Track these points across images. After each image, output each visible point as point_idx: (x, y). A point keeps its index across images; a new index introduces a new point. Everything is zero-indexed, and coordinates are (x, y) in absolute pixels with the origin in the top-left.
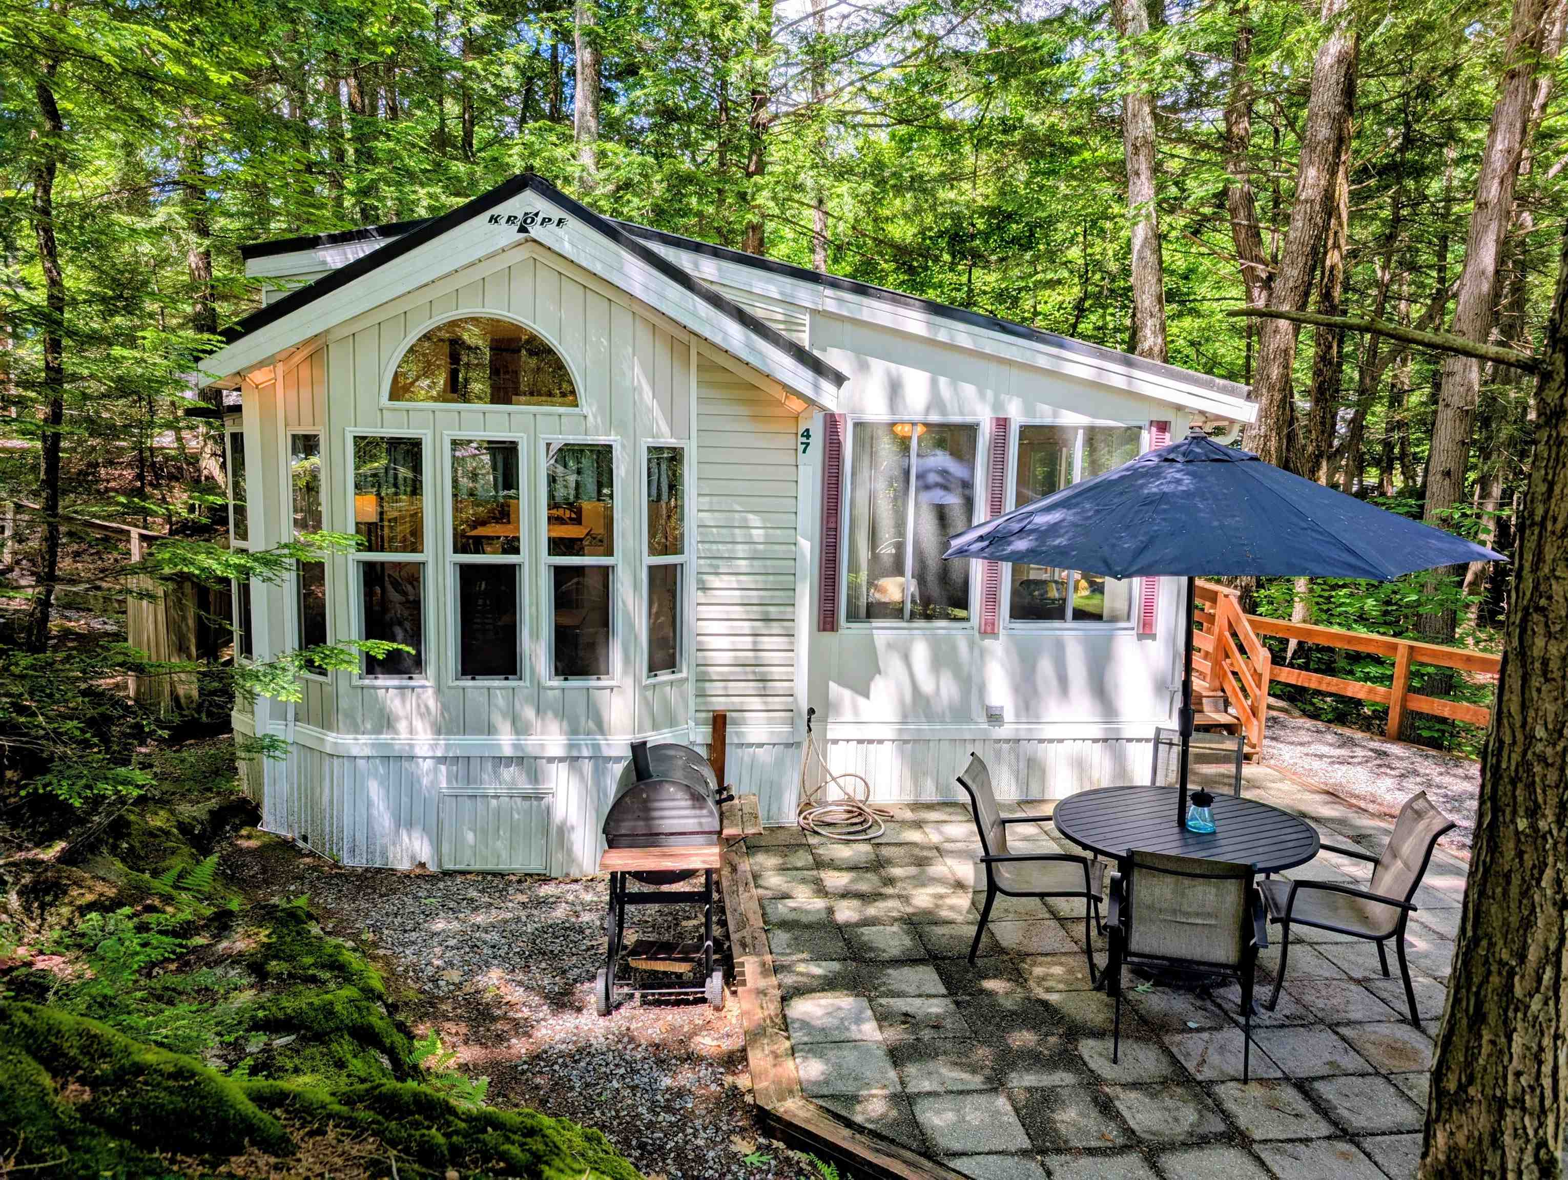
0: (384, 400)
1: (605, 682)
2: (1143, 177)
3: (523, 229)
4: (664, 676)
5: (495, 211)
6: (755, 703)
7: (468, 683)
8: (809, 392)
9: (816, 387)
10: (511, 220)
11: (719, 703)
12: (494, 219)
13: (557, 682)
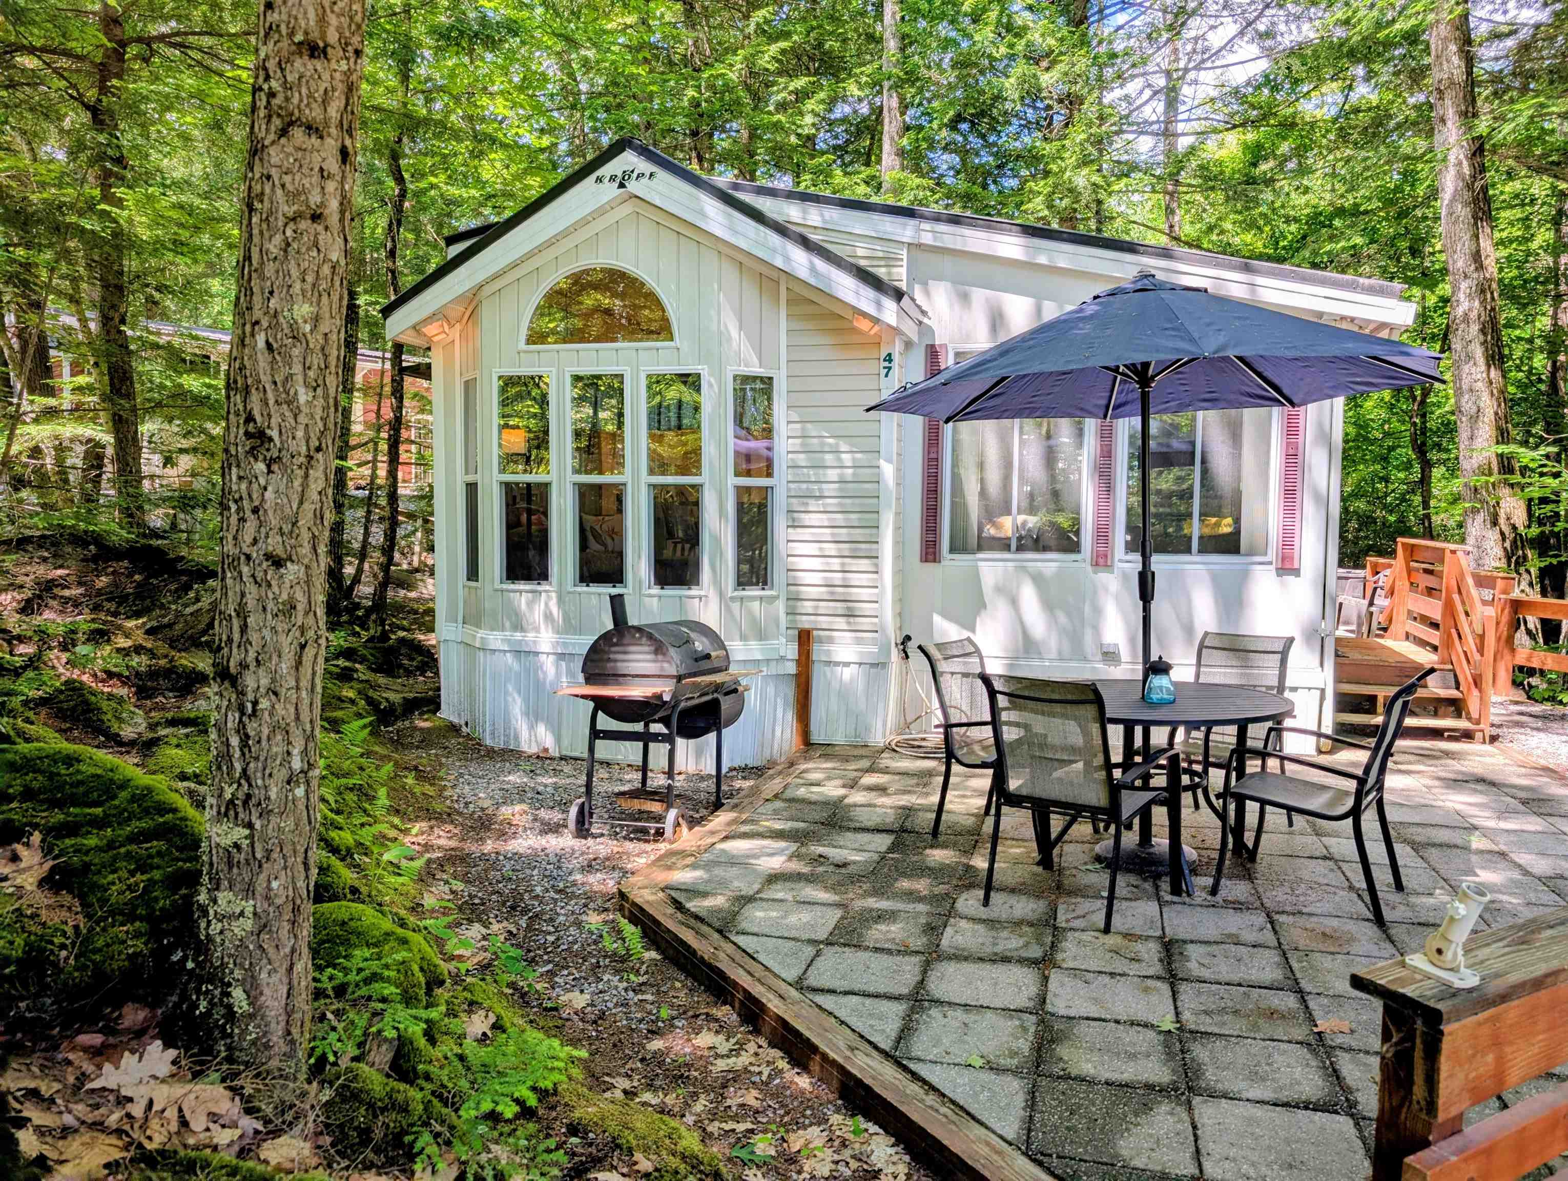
0: (522, 345)
1: (694, 591)
2: (1449, 124)
3: (622, 185)
4: (753, 592)
5: (599, 173)
6: (841, 623)
7: (583, 589)
8: (870, 309)
9: (879, 305)
10: (613, 178)
11: (805, 622)
12: (599, 180)
13: (656, 590)
